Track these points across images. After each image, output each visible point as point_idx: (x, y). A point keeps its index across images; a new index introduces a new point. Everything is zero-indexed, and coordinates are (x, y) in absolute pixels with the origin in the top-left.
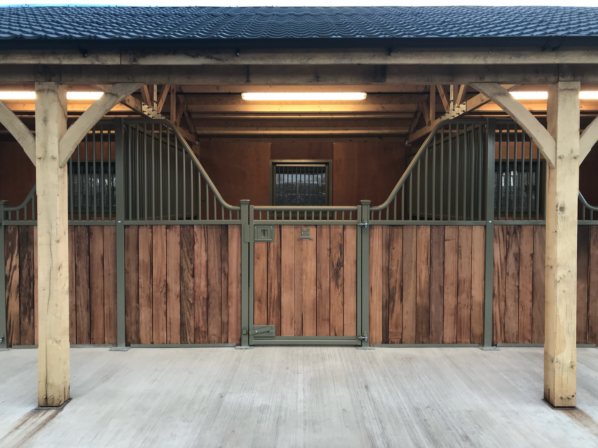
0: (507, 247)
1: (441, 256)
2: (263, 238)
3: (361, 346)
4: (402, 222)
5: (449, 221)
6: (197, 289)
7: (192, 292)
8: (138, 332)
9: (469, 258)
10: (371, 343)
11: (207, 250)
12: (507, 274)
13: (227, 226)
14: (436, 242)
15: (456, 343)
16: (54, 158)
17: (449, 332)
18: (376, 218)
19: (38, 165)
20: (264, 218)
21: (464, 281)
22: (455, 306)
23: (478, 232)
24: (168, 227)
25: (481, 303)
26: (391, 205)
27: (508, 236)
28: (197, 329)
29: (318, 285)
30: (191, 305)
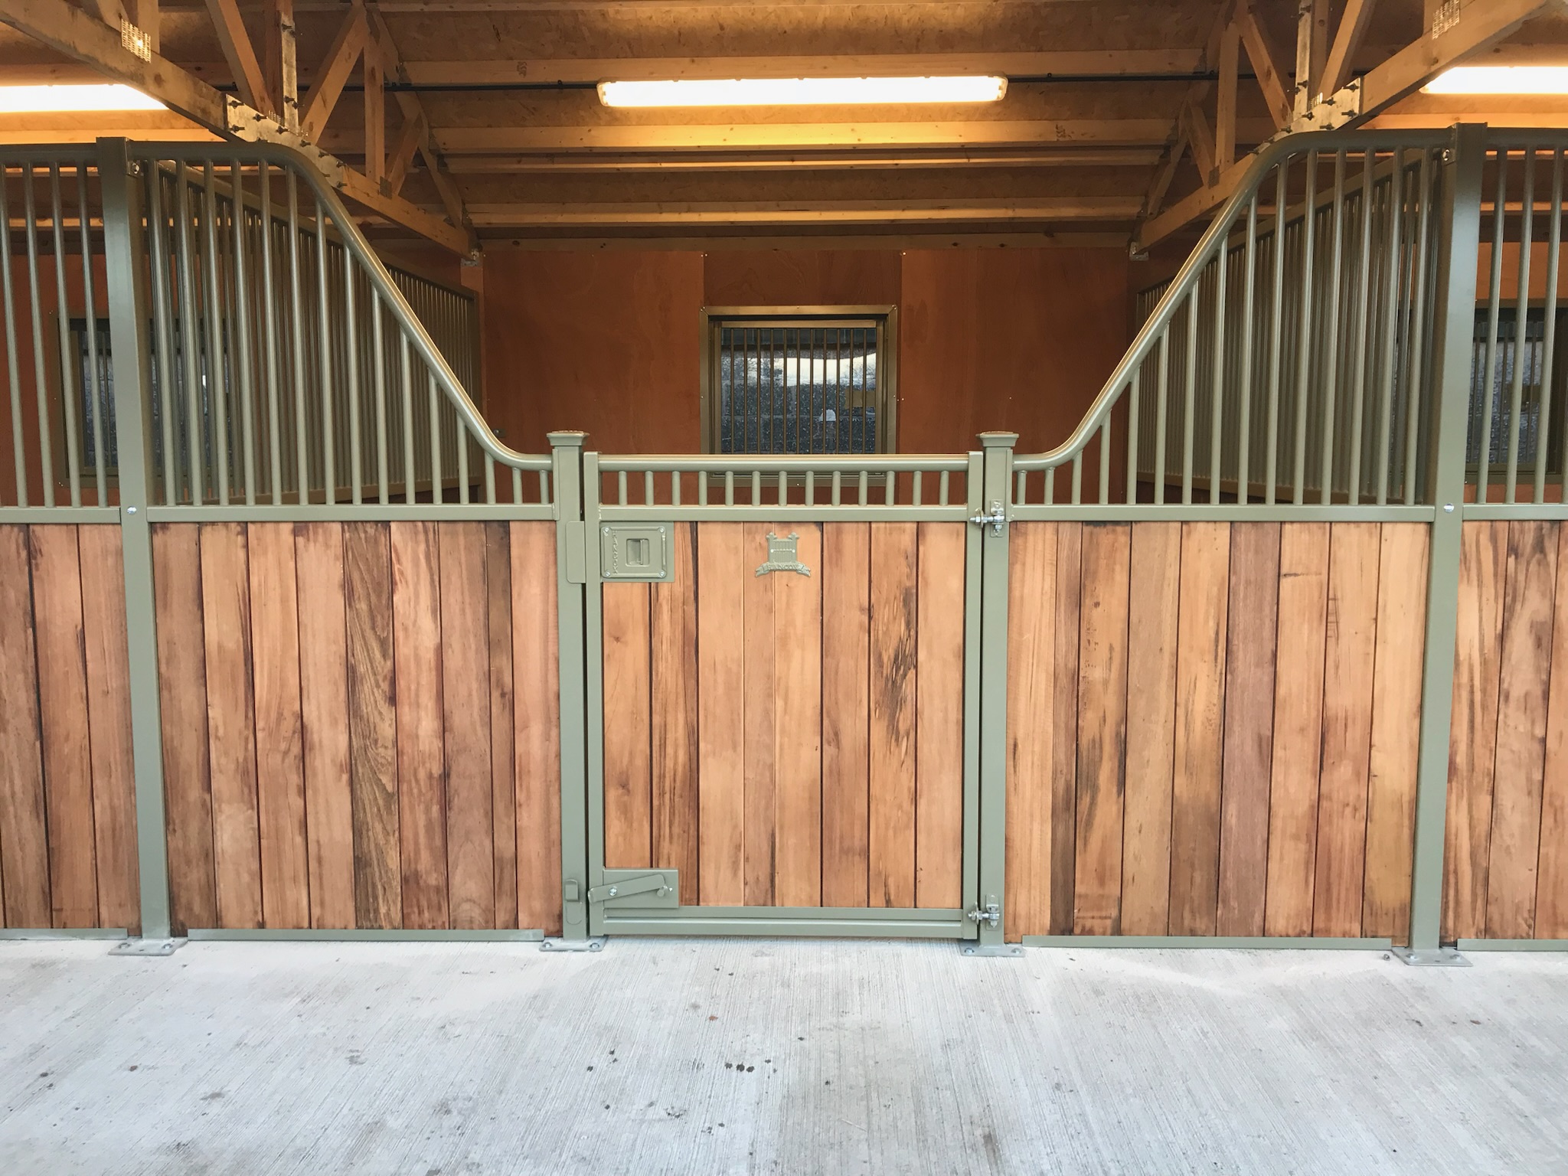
0: (1509, 599)
1: (1267, 632)
2: (634, 569)
3: (976, 942)
4: (1131, 509)
5: (1298, 508)
6: (406, 745)
7: (391, 753)
8: (211, 887)
9: (1368, 639)
10: (1012, 936)
11: (438, 610)
12: (1504, 696)
13: (505, 524)
14: (1248, 583)
15: (1311, 933)
17: (1287, 898)
18: (1035, 496)
20: (637, 497)
21: (1346, 719)
22: (1312, 807)
23: (1402, 545)
24: (300, 528)
25: (1406, 799)
26: (1091, 449)
27: (1512, 560)
28: (410, 880)
29: (827, 731)
30: (389, 796)
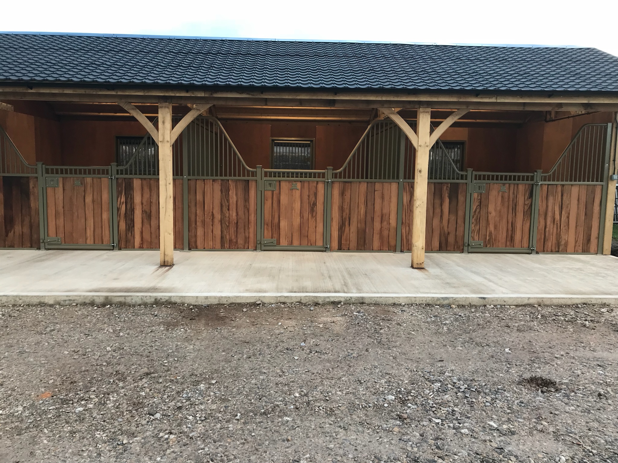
0: (411, 195)
1: (373, 200)
2: (269, 188)
3: (325, 251)
4: (351, 180)
5: (378, 180)
6: (231, 218)
7: (228, 219)
8: (196, 242)
9: (389, 201)
10: (331, 250)
11: (236, 195)
12: (410, 211)
13: (248, 180)
14: (370, 192)
15: (380, 250)
16: (168, 142)
17: (376, 243)
18: (336, 177)
19: (160, 145)
20: (270, 176)
21: (386, 214)
22: (380, 229)
23: (394, 186)
24: (214, 180)
25: (395, 228)
26: (345, 170)
27: (411, 189)
28: (231, 241)
29: (302, 216)
30: (227, 226)
